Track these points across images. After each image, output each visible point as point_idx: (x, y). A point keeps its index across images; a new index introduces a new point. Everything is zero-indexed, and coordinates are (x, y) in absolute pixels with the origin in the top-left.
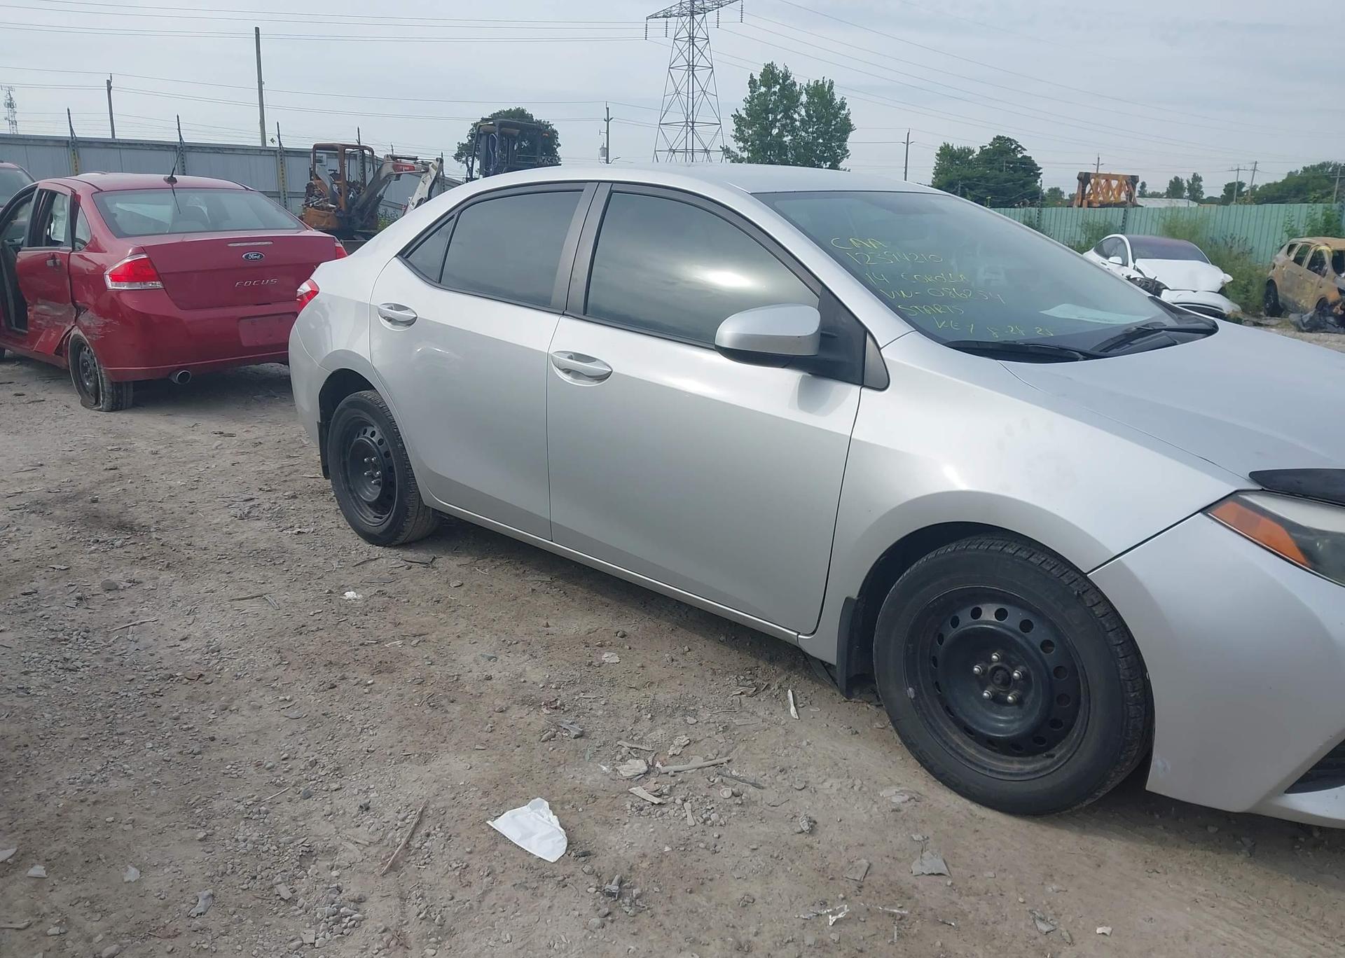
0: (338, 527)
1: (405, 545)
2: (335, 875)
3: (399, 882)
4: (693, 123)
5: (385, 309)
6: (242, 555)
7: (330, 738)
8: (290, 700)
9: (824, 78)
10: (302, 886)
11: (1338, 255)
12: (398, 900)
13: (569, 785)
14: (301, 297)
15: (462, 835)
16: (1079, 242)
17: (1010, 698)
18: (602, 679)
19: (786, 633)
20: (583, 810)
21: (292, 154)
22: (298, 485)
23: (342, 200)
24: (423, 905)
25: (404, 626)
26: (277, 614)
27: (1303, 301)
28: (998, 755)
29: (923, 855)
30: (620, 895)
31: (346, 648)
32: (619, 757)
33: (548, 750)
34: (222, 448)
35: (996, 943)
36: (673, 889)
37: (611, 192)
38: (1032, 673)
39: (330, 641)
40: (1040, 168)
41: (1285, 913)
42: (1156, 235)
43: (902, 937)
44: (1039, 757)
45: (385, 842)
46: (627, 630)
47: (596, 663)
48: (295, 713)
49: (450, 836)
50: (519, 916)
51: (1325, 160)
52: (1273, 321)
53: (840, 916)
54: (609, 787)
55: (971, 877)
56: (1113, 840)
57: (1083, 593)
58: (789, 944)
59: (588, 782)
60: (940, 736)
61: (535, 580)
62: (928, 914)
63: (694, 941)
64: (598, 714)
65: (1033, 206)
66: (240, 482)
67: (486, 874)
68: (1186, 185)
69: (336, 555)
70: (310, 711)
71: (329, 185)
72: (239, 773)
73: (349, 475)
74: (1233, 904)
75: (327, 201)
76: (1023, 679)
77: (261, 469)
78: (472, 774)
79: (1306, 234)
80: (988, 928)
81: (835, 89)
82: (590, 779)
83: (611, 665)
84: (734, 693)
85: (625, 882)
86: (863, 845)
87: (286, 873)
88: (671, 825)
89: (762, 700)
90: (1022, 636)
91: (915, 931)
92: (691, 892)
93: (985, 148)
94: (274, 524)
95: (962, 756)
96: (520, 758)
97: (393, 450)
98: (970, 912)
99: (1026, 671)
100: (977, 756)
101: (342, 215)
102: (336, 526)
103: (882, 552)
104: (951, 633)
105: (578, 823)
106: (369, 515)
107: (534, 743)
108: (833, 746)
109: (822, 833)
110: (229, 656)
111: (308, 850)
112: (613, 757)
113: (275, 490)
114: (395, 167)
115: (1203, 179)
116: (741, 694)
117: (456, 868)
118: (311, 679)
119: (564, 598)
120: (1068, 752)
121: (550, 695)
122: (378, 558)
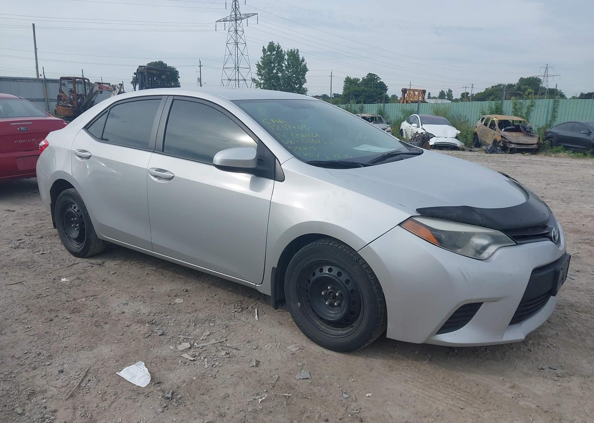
0: (61, 250)
1: (92, 257)
2: (44, 402)
3: (74, 402)
4: (238, 68)
5: (77, 152)
6: (14, 265)
7: (48, 343)
8: (31, 328)
9: (294, 48)
10: (28, 408)
11: (501, 121)
12: (73, 409)
13: (155, 355)
14: (41, 147)
15: (105, 379)
16: (400, 118)
17: (336, 304)
18: (174, 310)
19: (251, 284)
20: (160, 365)
21: (51, 81)
22: (44, 233)
23: (75, 103)
24: (84, 410)
25: (87, 292)
26: (28, 290)
27: (488, 141)
28: (334, 328)
29: (301, 371)
30: (172, 398)
31: (59, 303)
32: (178, 342)
33: (147, 341)
34: (8, 217)
35: (326, 404)
36: (195, 394)
37: (173, 100)
38: (343, 293)
39: (52, 301)
40: (387, 87)
41: (440, 382)
42: (431, 115)
43: (288, 405)
44: (348, 328)
45: (69, 385)
46: (188, 289)
47: (172, 304)
48: (32, 333)
49: (99, 380)
50: (126, 411)
51: (501, 83)
52: (477, 149)
53: (263, 398)
54: (173, 355)
55: (319, 379)
56: (378, 359)
57: (358, 260)
58: (241, 412)
59: (163, 354)
60: (311, 322)
61: (149, 269)
62: (300, 395)
63: (201, 414)
64: (171, 325)
65: (382, 103)
66: (16, 232)
67: (113, 395)
68: (446, 94)
69: (58, 263)
70: (39, 332)
71: (68, 96)
72: (3, 361)
73: (65, 227)
74: (420, 380)
75: (68, 103)
76: (340, 296)
77: (27, 226)
78: (112, 353)
79: (489, 114)
80: (323, 398)
81: (299, 53)
82: (164, 352)
83: (179, 304)
84: (232, 312)
85: (175, 393)
86: (277, 369)
87: (21, 403)
88: (197, 368)
89: (244, 313)
90: (338, 278)
91: (294, 402)
92: (203, 395)
93: (364, 78)
94: (31, 250)
95: (320, 330)
96: (134, 345)
97: (83, 214)
98: (317, 393)
99: (341, 292)
100: (326, 329)
101: (75, 110)
102: (60, 249)
103: (285, 248)
104: (313, 279)
105: (156, 371)
106: (75, 244)
107: (141, 339)
108: (271, 330)
109: (261, 366)
110: (3, 310)
111: (32, 392)
112: (176, 343)
113: (33, 235)
114: (100, 88)
115: (453, 91)
116: (235, 312)
117: (101, 393)
118: (41, 317)
119: (161, 277)
120: (358, 325)
121: (151, 318)
122: (79, 263)
